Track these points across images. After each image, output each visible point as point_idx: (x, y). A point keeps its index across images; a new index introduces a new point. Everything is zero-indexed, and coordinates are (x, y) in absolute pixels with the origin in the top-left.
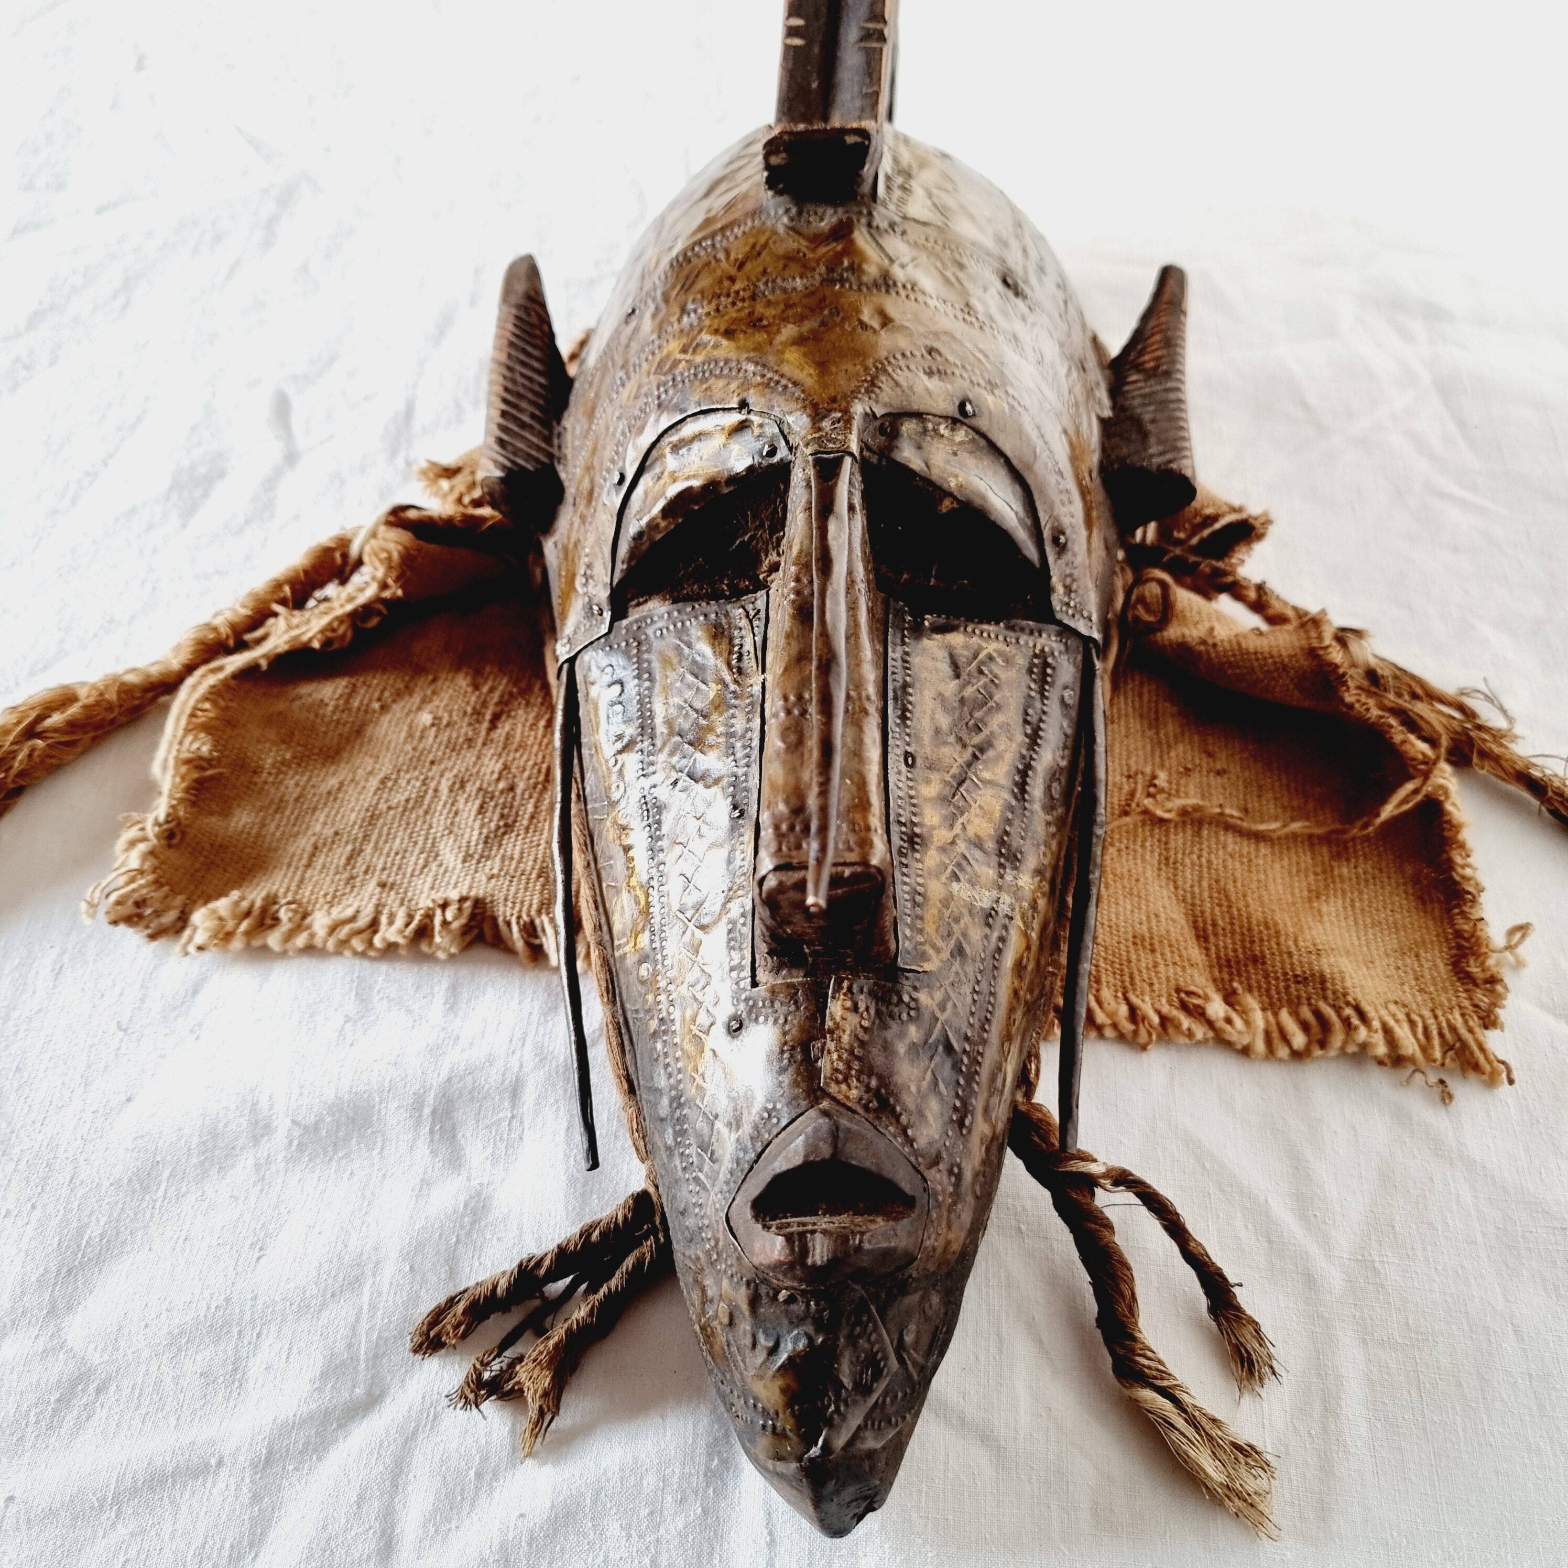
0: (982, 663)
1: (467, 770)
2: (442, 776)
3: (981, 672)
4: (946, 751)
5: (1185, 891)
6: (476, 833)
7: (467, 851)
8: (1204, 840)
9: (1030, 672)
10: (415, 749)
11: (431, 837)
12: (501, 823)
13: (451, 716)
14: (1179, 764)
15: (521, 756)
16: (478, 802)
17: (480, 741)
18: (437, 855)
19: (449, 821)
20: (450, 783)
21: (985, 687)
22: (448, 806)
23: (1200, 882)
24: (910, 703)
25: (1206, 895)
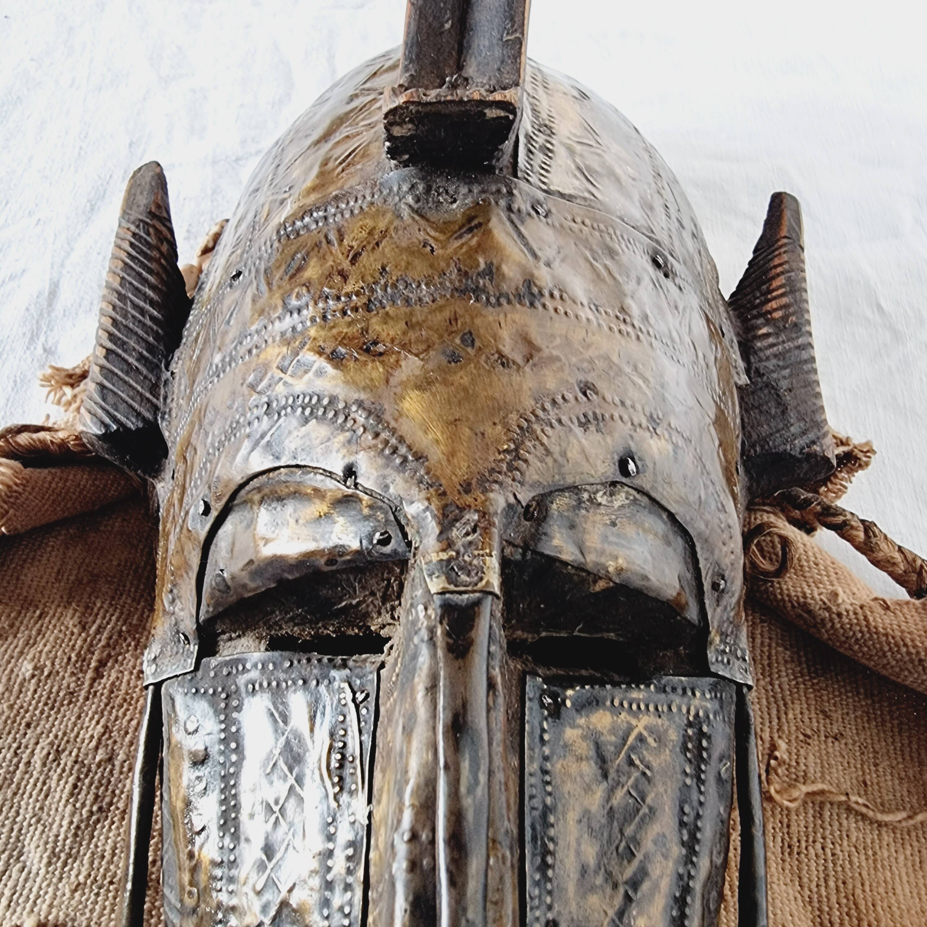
0: (633, 748)
1: (65, 734)
2: (37, 743)
3: (631, 763)
4: (594, 900)
5: (811, 891)
6: (65, 823)
7: (53, 852)
8: (827, 823)
9: (685, 749)
10: (11, 707)
11: (16, 827)
12: (95, 808)
13: (53, 664)
14: (798, 728)
15: (125, 715)
16: (71, 780)
17: (83, 694)
18: (21, 854)
19: (38, 805)
20: (45, 752)
21: (636, 786)
22: (39, 785)
23: (826, 881)
24: (552, 839)
25: (834, 899)
